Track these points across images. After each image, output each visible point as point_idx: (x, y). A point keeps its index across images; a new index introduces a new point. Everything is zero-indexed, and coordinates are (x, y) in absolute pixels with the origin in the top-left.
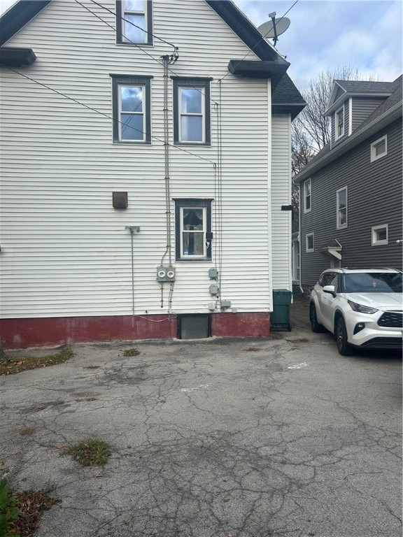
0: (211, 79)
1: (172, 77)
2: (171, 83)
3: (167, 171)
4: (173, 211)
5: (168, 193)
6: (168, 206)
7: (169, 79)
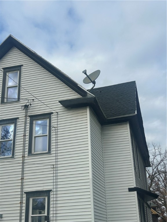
0: (52, 113)
1: (29, 116)
2: (28, 119)
3: (23, 174)
4: (24, 202)
5: (22, 188)
6: (22, 198)
7: (28, 117)
